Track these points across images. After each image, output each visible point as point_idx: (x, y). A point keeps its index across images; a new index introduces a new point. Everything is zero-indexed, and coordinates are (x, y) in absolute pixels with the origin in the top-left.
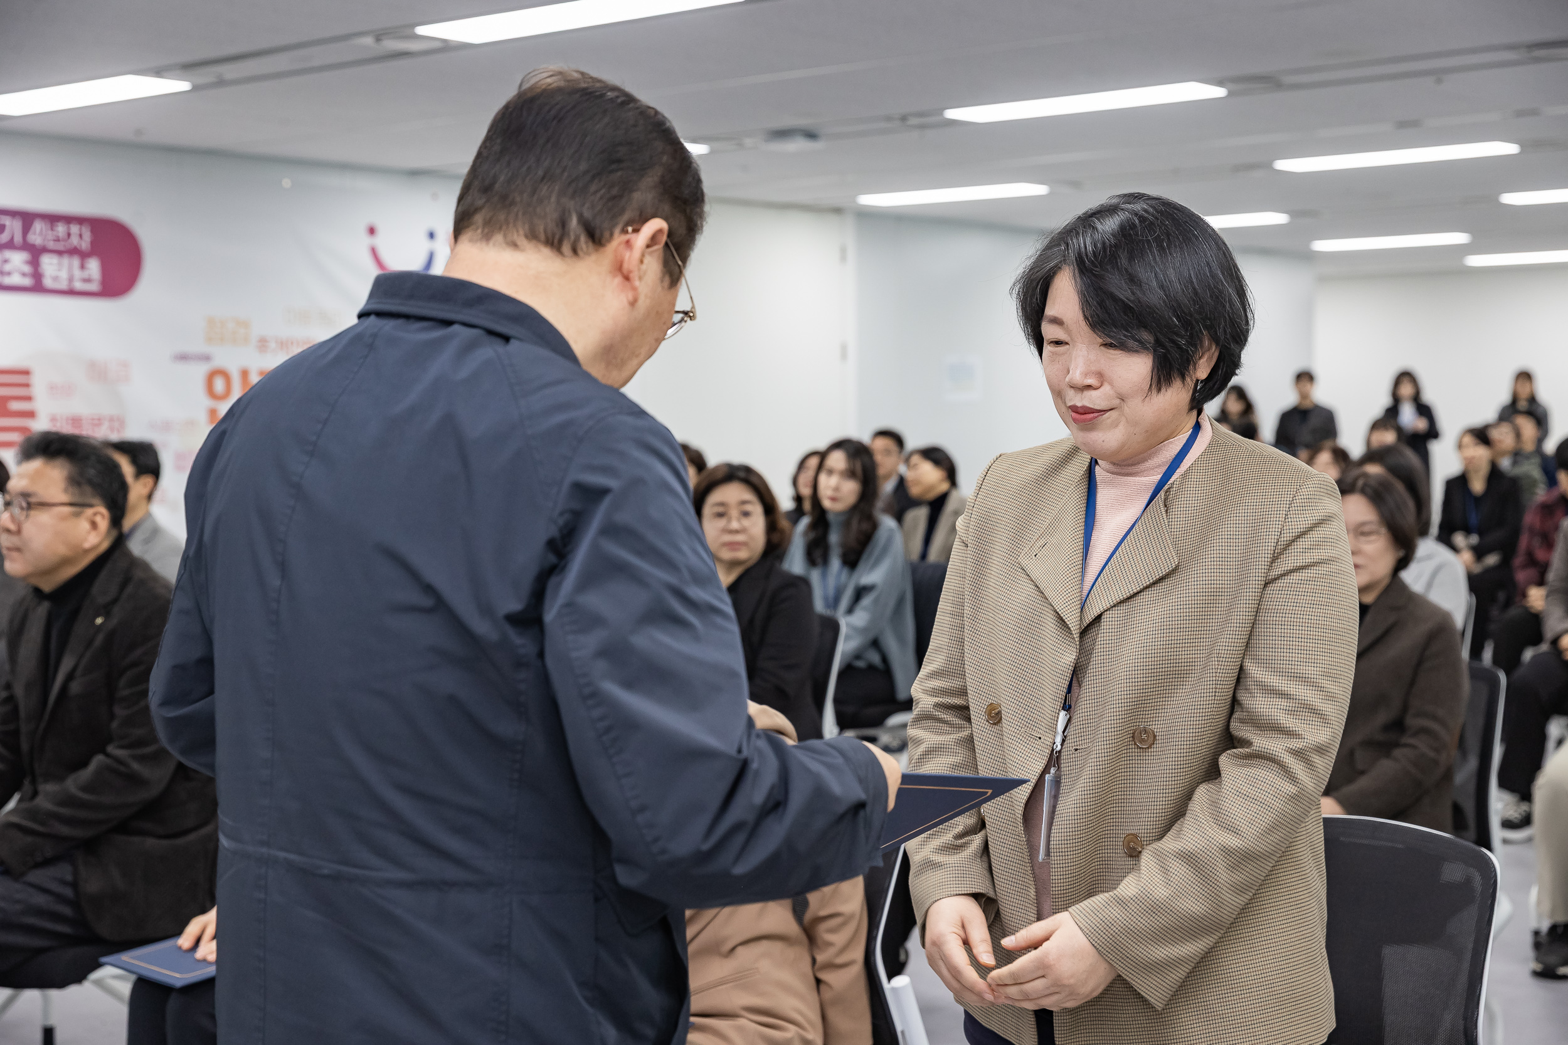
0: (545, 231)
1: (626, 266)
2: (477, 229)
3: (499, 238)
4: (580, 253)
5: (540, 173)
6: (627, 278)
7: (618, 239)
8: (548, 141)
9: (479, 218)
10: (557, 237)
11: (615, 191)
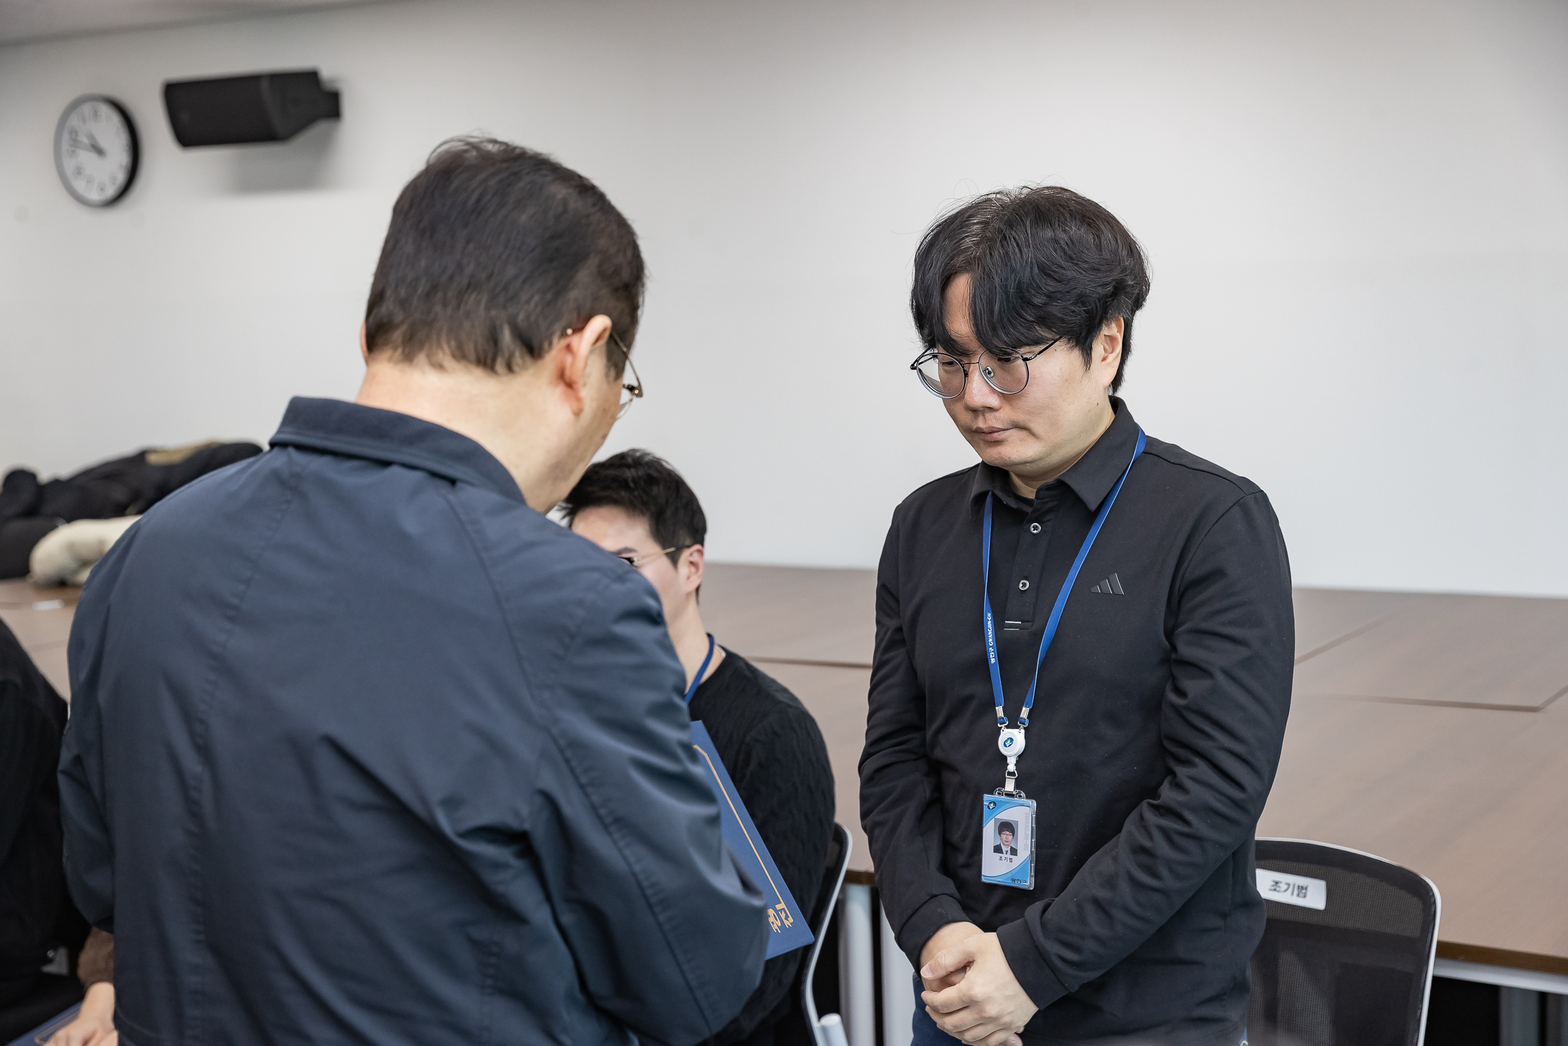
0: (476, 349)
1: (568, 373)
2: (395, 349)
3: (421, 358)
4: (515, 368)
5: (465, 282)
6: (570, 385)
7: (558, 345)
8: (468, 242)
9: (397, 335)
10: (490, 355)
11: (549, 296)
